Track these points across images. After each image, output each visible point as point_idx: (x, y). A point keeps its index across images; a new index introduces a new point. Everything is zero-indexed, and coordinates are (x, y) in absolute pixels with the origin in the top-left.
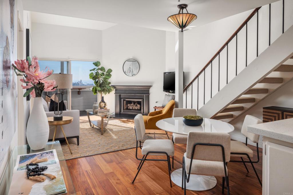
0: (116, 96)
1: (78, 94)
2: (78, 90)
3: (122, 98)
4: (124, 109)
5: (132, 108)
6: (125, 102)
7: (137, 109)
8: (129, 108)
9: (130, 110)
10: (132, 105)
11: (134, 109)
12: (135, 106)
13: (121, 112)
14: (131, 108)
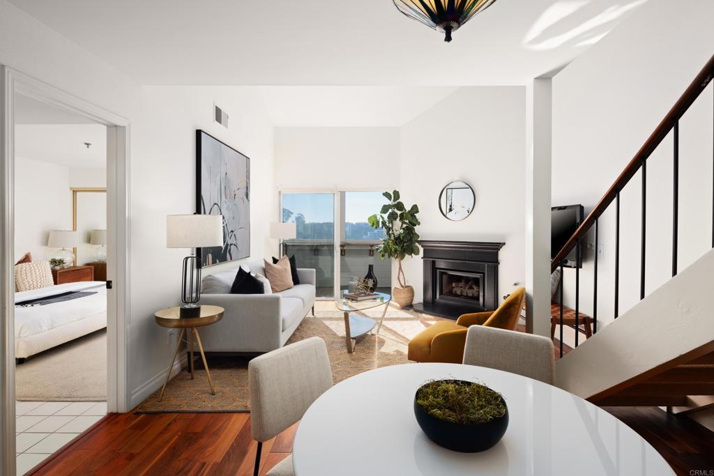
0: (425, 263)
1: (370, 255)
2: (370, 248)
3: (439, 269)
4: (441, 293)
5: (461, 293)
6: (445, 277)
7: (471, 295)
8: (454, 291)
9: (456, 295)
10: (461, 284)
11: (465, 294)
12: (467, 288)
13: (436, 298)
14: (459, 293)
